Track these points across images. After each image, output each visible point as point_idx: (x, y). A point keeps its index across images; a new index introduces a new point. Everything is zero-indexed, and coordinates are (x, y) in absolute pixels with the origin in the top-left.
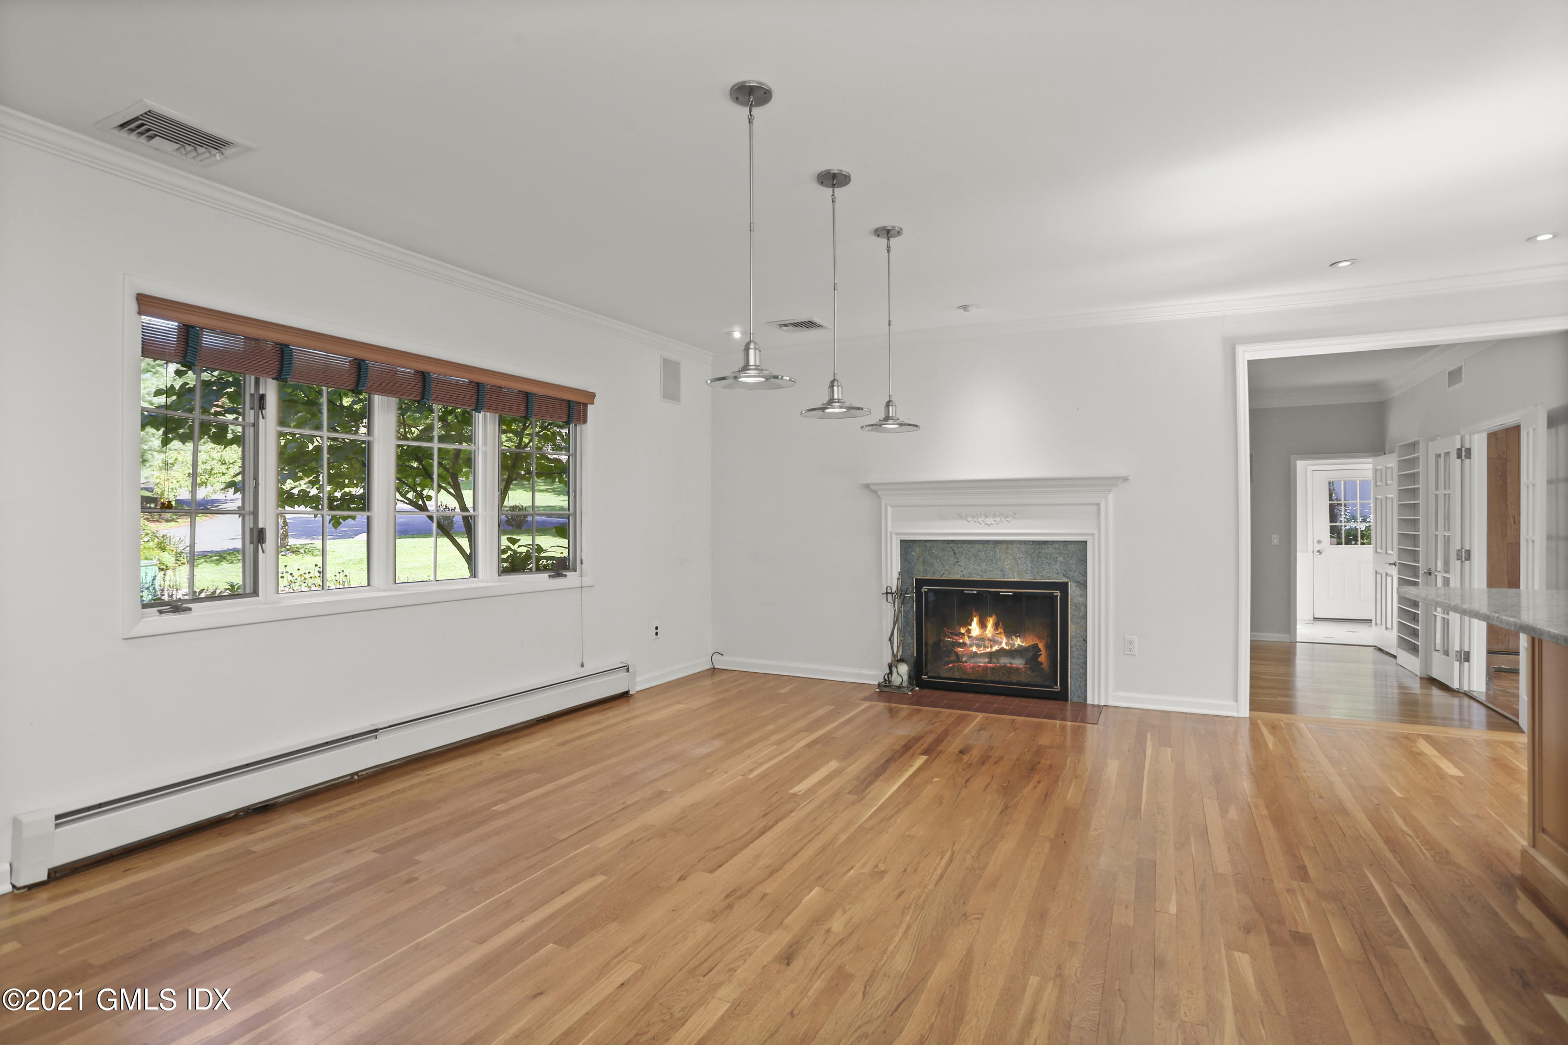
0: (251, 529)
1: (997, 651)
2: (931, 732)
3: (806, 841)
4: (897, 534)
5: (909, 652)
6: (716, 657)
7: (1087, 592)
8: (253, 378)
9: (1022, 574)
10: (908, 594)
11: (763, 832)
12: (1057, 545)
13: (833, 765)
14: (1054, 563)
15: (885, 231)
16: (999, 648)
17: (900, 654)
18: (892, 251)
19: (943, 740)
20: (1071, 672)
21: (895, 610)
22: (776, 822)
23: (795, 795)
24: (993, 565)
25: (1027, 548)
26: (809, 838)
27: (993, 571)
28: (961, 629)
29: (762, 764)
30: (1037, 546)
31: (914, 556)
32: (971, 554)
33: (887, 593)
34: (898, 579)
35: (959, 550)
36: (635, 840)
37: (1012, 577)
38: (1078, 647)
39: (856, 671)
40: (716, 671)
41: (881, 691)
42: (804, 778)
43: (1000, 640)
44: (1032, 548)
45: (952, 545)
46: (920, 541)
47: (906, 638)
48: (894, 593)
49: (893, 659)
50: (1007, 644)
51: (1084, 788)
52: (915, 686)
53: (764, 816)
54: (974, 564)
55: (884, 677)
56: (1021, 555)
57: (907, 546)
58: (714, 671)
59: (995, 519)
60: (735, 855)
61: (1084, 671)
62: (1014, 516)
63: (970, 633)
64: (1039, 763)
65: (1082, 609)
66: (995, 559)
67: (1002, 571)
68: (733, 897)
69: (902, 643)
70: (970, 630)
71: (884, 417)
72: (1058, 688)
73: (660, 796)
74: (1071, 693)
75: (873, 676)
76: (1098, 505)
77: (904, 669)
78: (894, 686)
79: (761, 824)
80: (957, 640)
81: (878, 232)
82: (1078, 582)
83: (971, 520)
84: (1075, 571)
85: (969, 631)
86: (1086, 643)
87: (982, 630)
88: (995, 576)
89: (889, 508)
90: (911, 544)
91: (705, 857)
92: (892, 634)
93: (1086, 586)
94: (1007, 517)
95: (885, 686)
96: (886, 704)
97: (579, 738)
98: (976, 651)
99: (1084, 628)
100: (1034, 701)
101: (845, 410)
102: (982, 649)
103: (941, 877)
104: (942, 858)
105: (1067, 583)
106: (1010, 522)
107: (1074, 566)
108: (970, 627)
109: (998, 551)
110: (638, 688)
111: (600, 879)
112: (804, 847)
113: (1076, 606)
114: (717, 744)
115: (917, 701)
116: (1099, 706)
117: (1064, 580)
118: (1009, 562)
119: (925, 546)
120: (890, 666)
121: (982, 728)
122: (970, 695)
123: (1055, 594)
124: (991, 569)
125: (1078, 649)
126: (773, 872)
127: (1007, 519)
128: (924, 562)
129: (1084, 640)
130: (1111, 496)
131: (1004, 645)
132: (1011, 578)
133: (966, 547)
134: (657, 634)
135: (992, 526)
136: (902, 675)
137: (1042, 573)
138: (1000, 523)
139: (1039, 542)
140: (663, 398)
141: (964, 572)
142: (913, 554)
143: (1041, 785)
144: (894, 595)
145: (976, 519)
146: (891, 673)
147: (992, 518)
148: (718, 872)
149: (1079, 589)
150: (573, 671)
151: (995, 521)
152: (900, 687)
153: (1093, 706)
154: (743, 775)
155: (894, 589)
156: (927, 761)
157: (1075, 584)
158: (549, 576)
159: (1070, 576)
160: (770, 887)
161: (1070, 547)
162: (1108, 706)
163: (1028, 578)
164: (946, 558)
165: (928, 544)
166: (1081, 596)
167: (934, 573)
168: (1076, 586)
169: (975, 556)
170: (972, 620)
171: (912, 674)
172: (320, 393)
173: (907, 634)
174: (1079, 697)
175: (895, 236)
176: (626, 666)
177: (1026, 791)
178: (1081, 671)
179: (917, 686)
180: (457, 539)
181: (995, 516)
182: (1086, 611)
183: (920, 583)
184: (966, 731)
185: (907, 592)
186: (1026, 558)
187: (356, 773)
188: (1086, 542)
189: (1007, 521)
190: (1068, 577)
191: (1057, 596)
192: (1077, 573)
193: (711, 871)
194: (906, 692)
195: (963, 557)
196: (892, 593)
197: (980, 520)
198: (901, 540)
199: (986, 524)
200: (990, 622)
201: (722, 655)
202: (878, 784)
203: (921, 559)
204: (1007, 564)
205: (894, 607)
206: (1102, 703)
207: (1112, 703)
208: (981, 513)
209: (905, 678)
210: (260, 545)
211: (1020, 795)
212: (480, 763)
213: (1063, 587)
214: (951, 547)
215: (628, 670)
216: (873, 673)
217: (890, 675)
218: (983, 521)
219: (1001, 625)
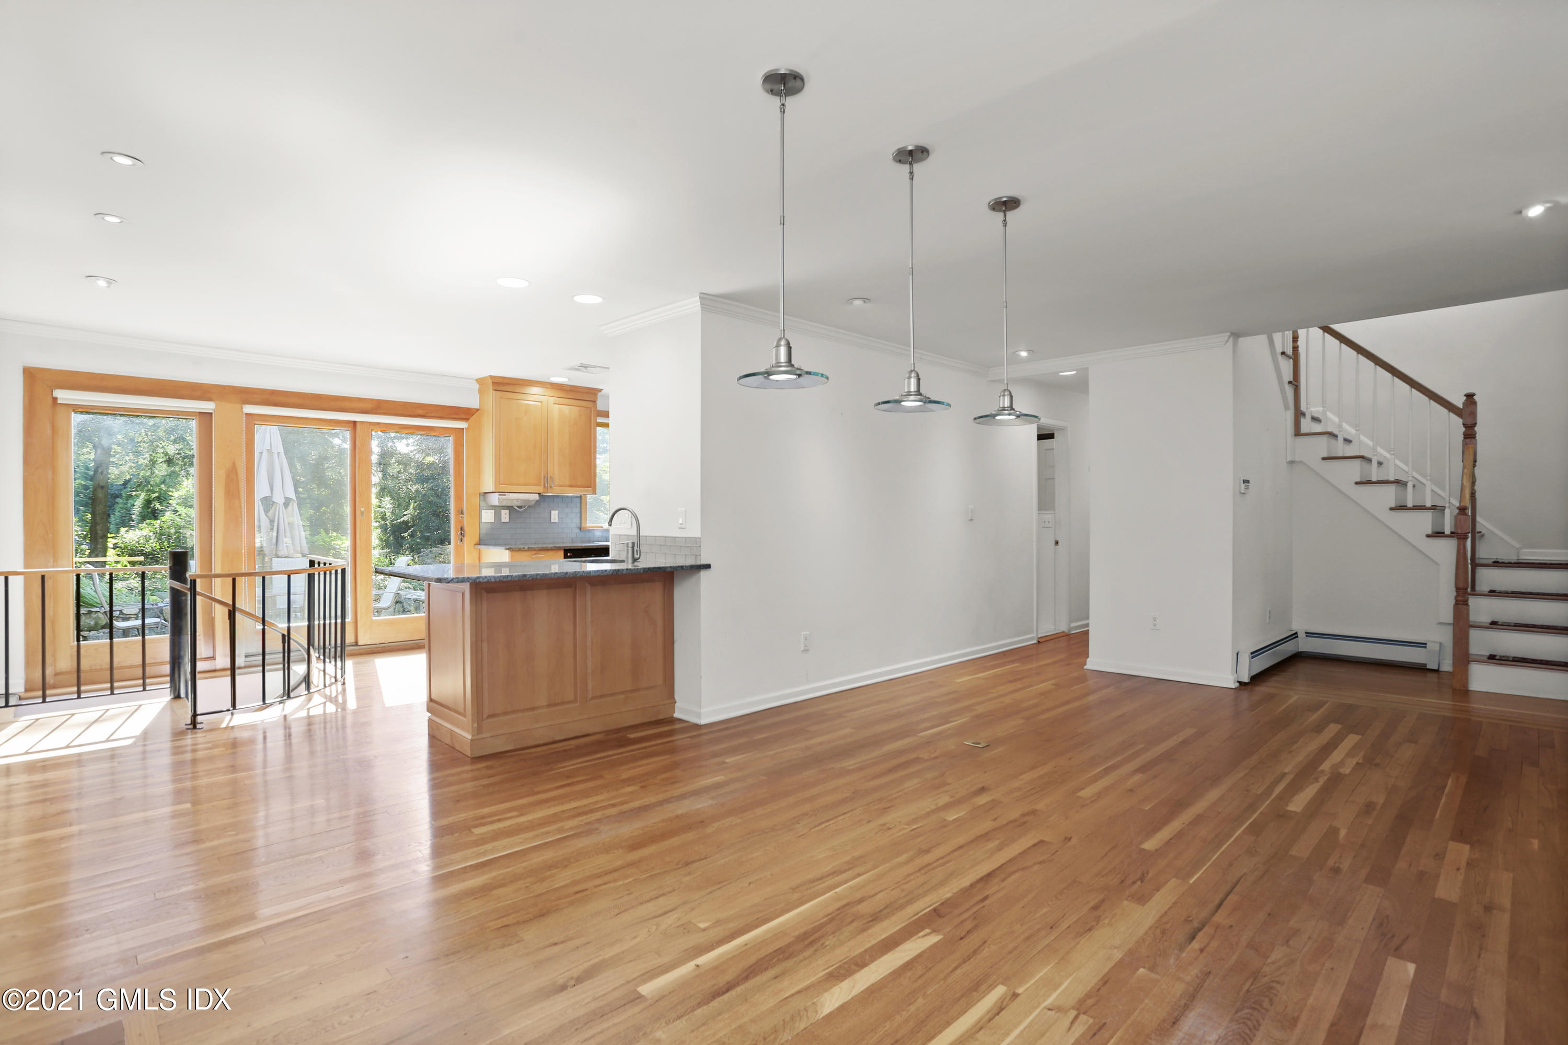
3: (945, 860)
26: (940, 861)
36: (1139, 883)
60: (1021, 854)
91: (1052, 855)
112: (949, 854)
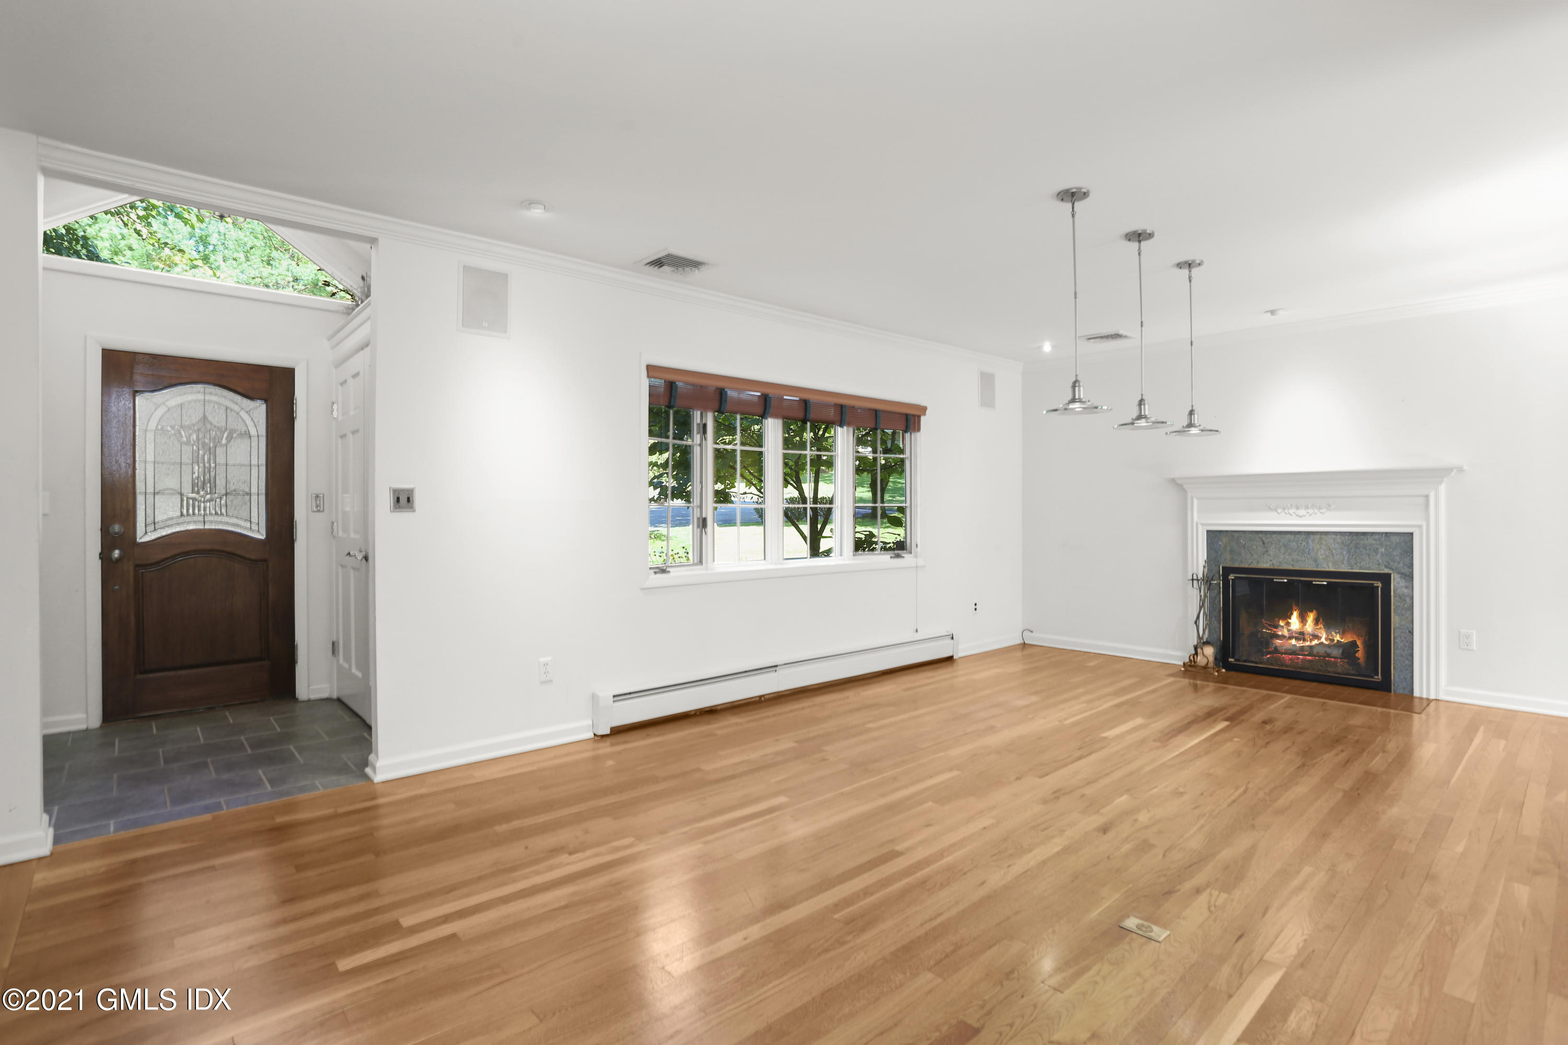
0: (698, 519)
1: (1316, 645)
2: (1234, 705)
3: (1115, 767)
4: (1203, 525)
5: (1215, 635)
6: (1026, 634)
7: (1413, 584)
8: (699, 413)
9: (1338, 565)
10: (1214, 581)
11: (1080, 758)
12: (1377, 537)
13: (1139, 721)
14: (1374, 554)
15: (1187, 265)
16: (1318, 643)
17: (1206, 637)
18: (1193, 281)
19: (1246, 712)
20: (1394, 664)
21: (1201, 596)
22: (1090, 754)
23: (1105, 738)
24: (1306, 555)
25: (1343, 539)
26: (1118, 766)
27: (1305, 561)
28: (1281, 622)
29: (1074, 715)
30: (1355, 537)
31: (1220, 545)
32: (1281, 544)
33: (1193, 580)
34: (1204, 567)
35: (1269, 540)
36: (978, 753)
37: (1326, 566)
38: (1403, 639)
39: (1161, 651)
40: (1026, 645)
41: (1186, 670)
42: (1113, 727)
43: (1320, 635)
44: (1349, 540)
45: (1260, 535)
46: (1227, 531)
47: (1213, 622)
48: (1199, 580)
49: (1199, 641)
50: (1326, 639)
51: (1390, 760)
52: (1221, 668)
53: (1079, 749)
54: (1284, 554)
55: (1190, 657)
56: (1337, 546)
57: (1213, 536)
58: (1024, 645)
59: (1307, 511)
60: (1058, 769)
61: (1410, 663)
62: (1329, 507)
63: (1290, 626)
64: (1346, 737)
65: (1408, 600)
66: (1308, 549)
67: (1315, 560)
68: (1058, 794)
69: (1208, 625)
70: (1290, 623)
71: (1186, 424)
72: (1379, 677)
73: (992, 729)
74: (1394, 684)
75: (1178, 656)
76: (1427, 497)
77: (1209, 651)
78: (1200, 666)
79: (1078, 754)
80: (1276, 632)
81: (1180, 265)
82: (1402, 574)
83: (1281, 512)
84: (1399, 563)
85: (1288, 624)
86: (1413, 635)
87: (1302, 625)
88: (1308, 565)
89: (1195, 501)
90: (1218, 534)
91: (1034, 768)
92: (1198, 617)
93: (1412, 578)
94: (1321, 509)
95: (1190, 666)
96: (1192, 681)
97: (915, 688)
98: (1295, 643)
99: (1410, 619)
100: (1352, 689)
101: (1151, 424)
102: (1302, 642)
103: (1234, 801)
104: (1236, 790)
105: (1389, 575)
106: (1324, 513)
107: (1398, 558)
108: (1290, 621)
109: (1310, 541)
110: (961, 654)
111: (956, 773)
112: (1114, 770)
113: (1400, 597)
114: (1034, 699)
115: (1224, 681)
116: (1428, 699)
117: (1386, 571)
118: (1323, 552)
119: (1233, 536)
120: (1196, 648)
121: (1288, 706)
122: (1280, 680)
123: (1375, 585)
124: (1304, 559)
125: (1402, 641)
126: (1089, 783)
127: (1321, 511)
128: (1231, 551)
129: (1410, 632)
130: (1442, 488)
131: (1323, 640)
132: (1325, 568)
133: (1275, 537)
134: (976, 609)
135: (1304, 517)
136: (1208, 657)
137: (1360, 564)
138: (1313, 515)
139: (1357, 534)
140: (981, 405)
141: (1274, 561)
142: (1220, 543)
143: (1344, 754)
144: (1200, 582)
145: (1286, 511)
146: (1196, 653)
147: (1305, 510)
148: (1046, 778)
149: (1404, 581)
150: (909, 636)
151: (1308, 513)
152: (1205, 667)
153: (1421, 699)
154: (1060, 721)
155: (1200, 576)
156: (1228, 726)
157: (1399, 576)
158: (891, 557)
159: (1393, 567)
160: (1088, 791)
161: (1393, 538)
162: (1439, 700)
163: (1344, 568)
164: (1255, 547)
165: (1236, 535)
166: (1406, 587)
167: (1242, 562)
168: (1400, 577)
169: (1285, 546)
170: (1292, 614)
171: (1218, 656)
172: (735, 419)
173: (1213, 619)
174: (1404, 688)
175: (1195, 267)
176: (950, 635)
177: (1326, 756)
178: (1407, 662)
179: (1223, 668)
180: (799, 526)
181: (1307, 508)
182: (1413, 603)
183: (1227, 571)
184: (1272, 707)
185: (1214, 578)
186: (1342, 549)
187: (763, 696)
188: (1412, 534)
189: (1321, 513)
190: (1391, 568)
191: (1378, 587)
192: (1401, 564)
193: (1041, 777)
194: (1212, 672)
195: (1272, 547)
196: (1198, 580)
197: (1291, 511)
198: (1207, 531)
199: (1297, 515)
200: (1311, 617)
201: (1032, 632)
202: (1180, 738)
203: (1228, 549)
204: (1321, 555)
205: (1200, 592)
206: (1432, 697)
207: (1442, 697)
208: (1292, 505)
209: (1211, 659)
210: (703, 530)
211: (1320, 758)
212: (848, 697)
213: (1386, 579)
214: (1259, 538)
215: (952, 638)
216: (1178, 654)
217: (1195, 656)
218: (1294, 513)
219: (1321, 620)
